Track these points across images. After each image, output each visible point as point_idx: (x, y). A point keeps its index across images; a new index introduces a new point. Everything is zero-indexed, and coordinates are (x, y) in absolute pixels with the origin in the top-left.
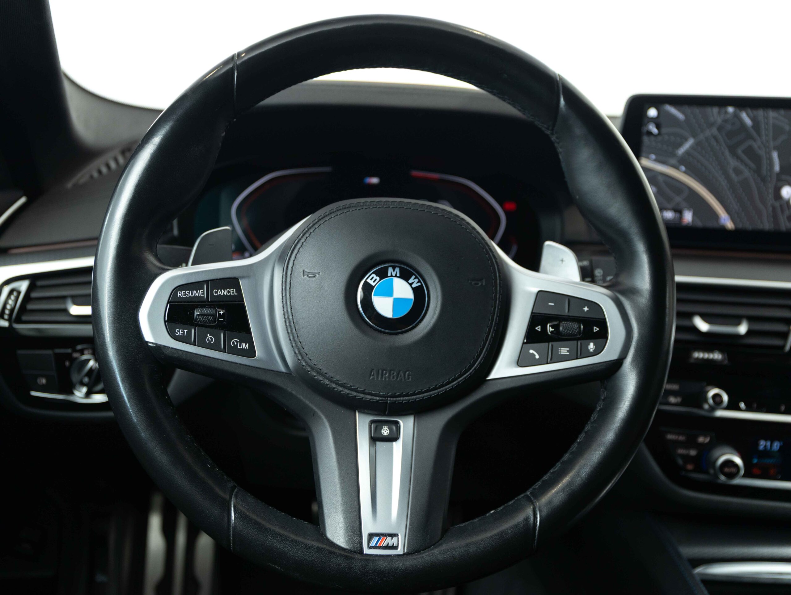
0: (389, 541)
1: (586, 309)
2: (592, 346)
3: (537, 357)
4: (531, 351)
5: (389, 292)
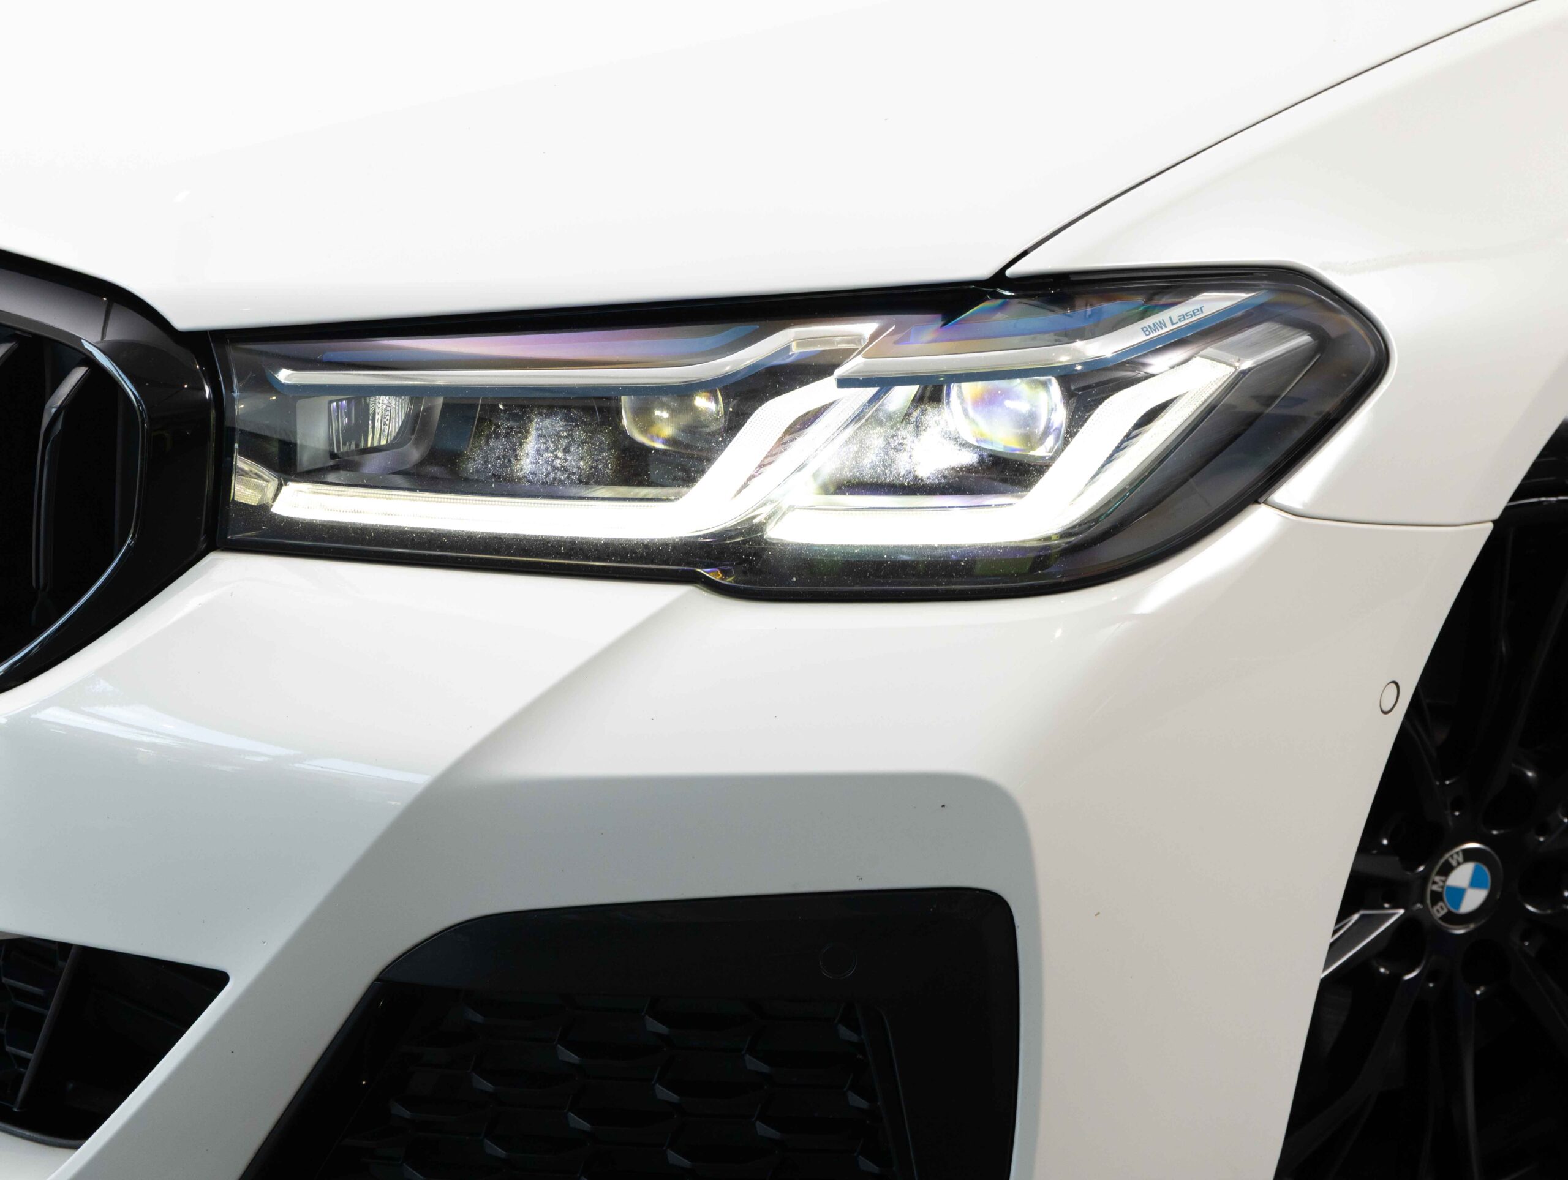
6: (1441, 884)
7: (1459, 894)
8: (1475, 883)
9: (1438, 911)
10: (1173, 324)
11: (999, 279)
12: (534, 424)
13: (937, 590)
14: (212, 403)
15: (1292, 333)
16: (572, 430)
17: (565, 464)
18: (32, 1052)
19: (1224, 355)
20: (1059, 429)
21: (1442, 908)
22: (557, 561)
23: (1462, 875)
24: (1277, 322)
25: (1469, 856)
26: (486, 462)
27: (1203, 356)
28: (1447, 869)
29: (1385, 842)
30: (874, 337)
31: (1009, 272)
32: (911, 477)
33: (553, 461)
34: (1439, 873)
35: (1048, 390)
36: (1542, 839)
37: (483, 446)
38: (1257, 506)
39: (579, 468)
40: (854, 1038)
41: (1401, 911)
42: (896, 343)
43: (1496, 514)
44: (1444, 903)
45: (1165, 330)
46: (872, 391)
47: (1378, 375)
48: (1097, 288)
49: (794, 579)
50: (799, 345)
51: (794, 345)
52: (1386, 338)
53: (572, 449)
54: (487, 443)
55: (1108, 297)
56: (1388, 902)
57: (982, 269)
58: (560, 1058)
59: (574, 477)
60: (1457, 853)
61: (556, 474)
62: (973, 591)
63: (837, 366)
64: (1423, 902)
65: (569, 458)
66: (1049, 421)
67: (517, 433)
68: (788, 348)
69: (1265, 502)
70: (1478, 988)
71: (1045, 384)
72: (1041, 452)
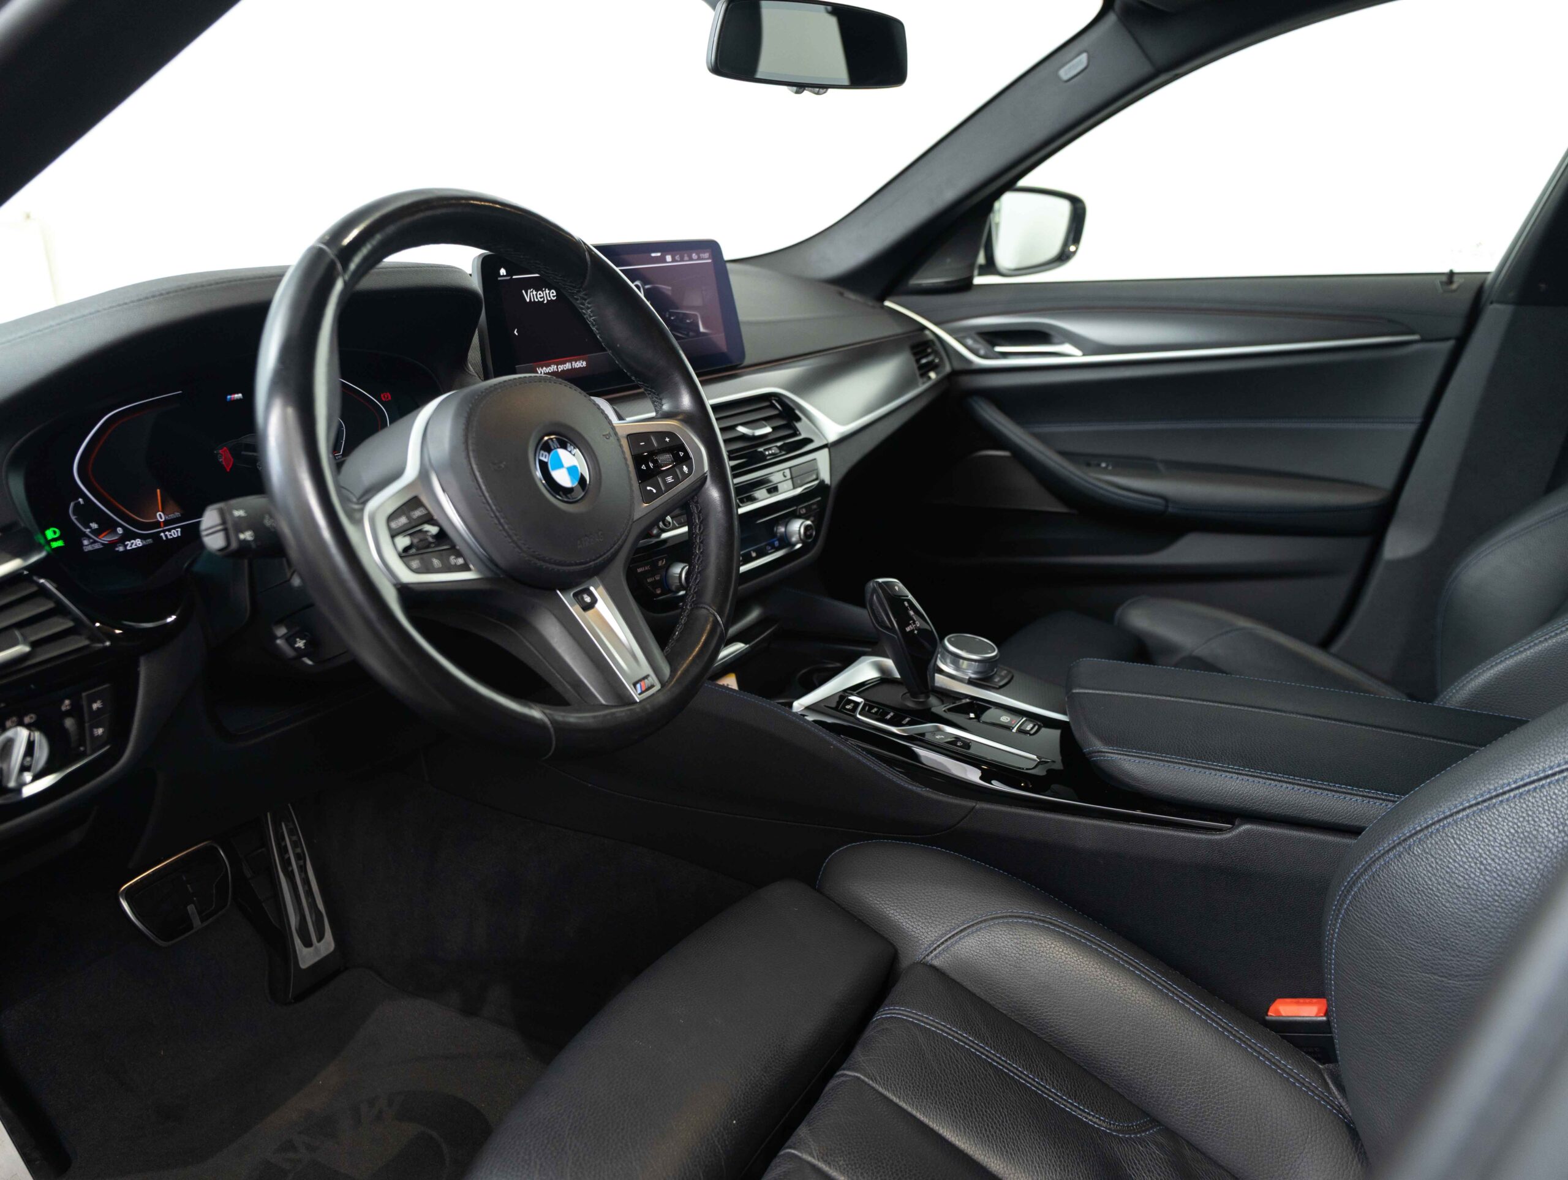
0: (647, 682)
1: (667, 440)
2: (685, 469)
3: (655, 491)
4: (649, 488)
5: (560, 465)
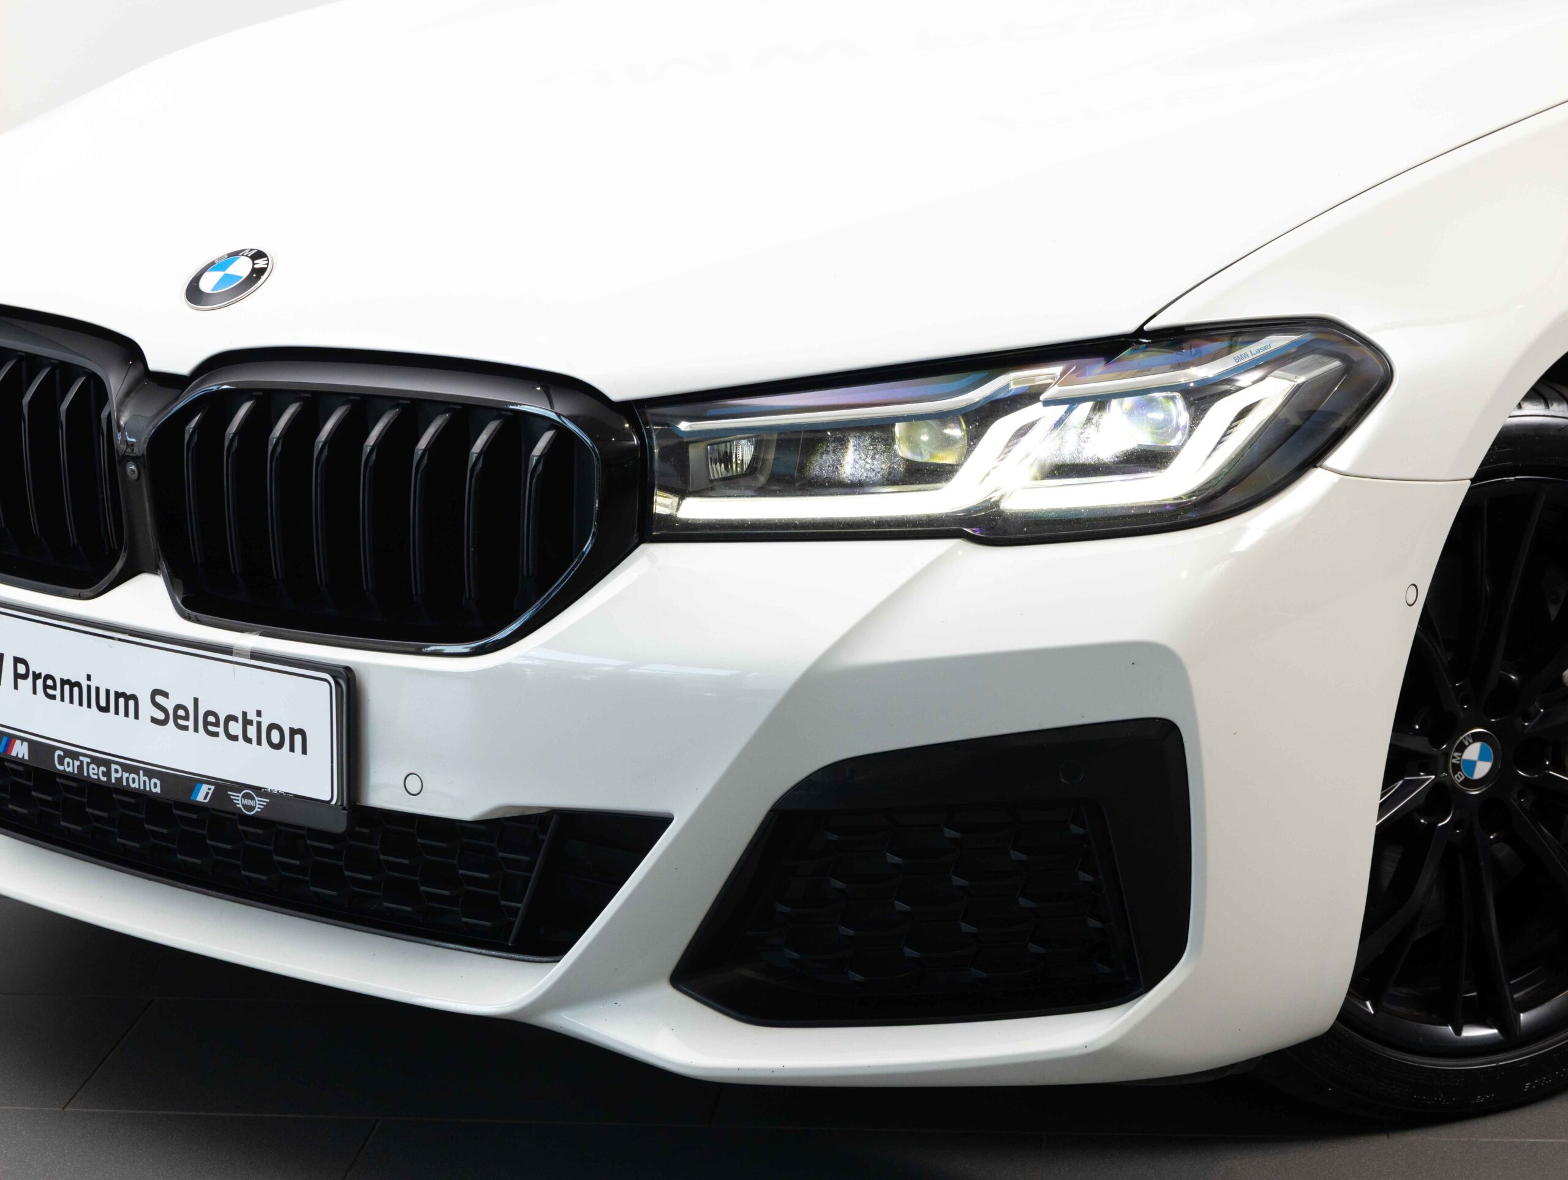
6: (1459, 758)
7: (1472, 765)
8: (1482, 757)
9: (1458, 777)
10: (1253, 355)
11: (1140, 332)
12: (851, 442)
13: (1117, 530)
14: (639, 449)
15: (1327, 360)
16: (876, 445)
17: (873, 467)
18: (521, 902)
19: (1287, 375)
20: (1185, 427)
21: (1460, 775)
22: (871, 530)
23: (1473, 751)
24: (1317, 353)
25: (1476, 738)
26: (821, 469)
27: (1271, 376)
28: (1462, 748)
29: (1417, 727)
30: (1062, 374)
31: (1146, 328)
32: (1095, 458)
33: (865, 465)
34: (1456, 751)
35: (1175, 403)
36: (1526, 724)
37: (819, 459)
38: (1315, 469)
39: (882, 469)
40: (1081, 831)
41: (1433, 777)
42: (1077, 376)
43: (1472, 475)
44: (1462, 772)
45: (1248, 359)
46: (1065, 407)
47: (1386, 386)
48: (1203, 334)
49: (1025, 529)
50: (1015, 384)
51: (1012, 383)
52: (1390, 362)
53: (877, 456)
54: (822, 458)
55: (1212, 339)
56: (1422, 772)
57: (1129, 326)
58: (889, 861)
59: (879, 475)
60: (1468, 735)
61: (867, 474)
62: (1140, 529)
63: (1041, 393)
64: (1447, 771)
65: (875, 463)
66: (1177, 422)
67: (840, 449)
68: (1008, 385)
69: (1321, 466)
70: (1492, 835)
71: (1173, 399)
72: (1174, 443)
